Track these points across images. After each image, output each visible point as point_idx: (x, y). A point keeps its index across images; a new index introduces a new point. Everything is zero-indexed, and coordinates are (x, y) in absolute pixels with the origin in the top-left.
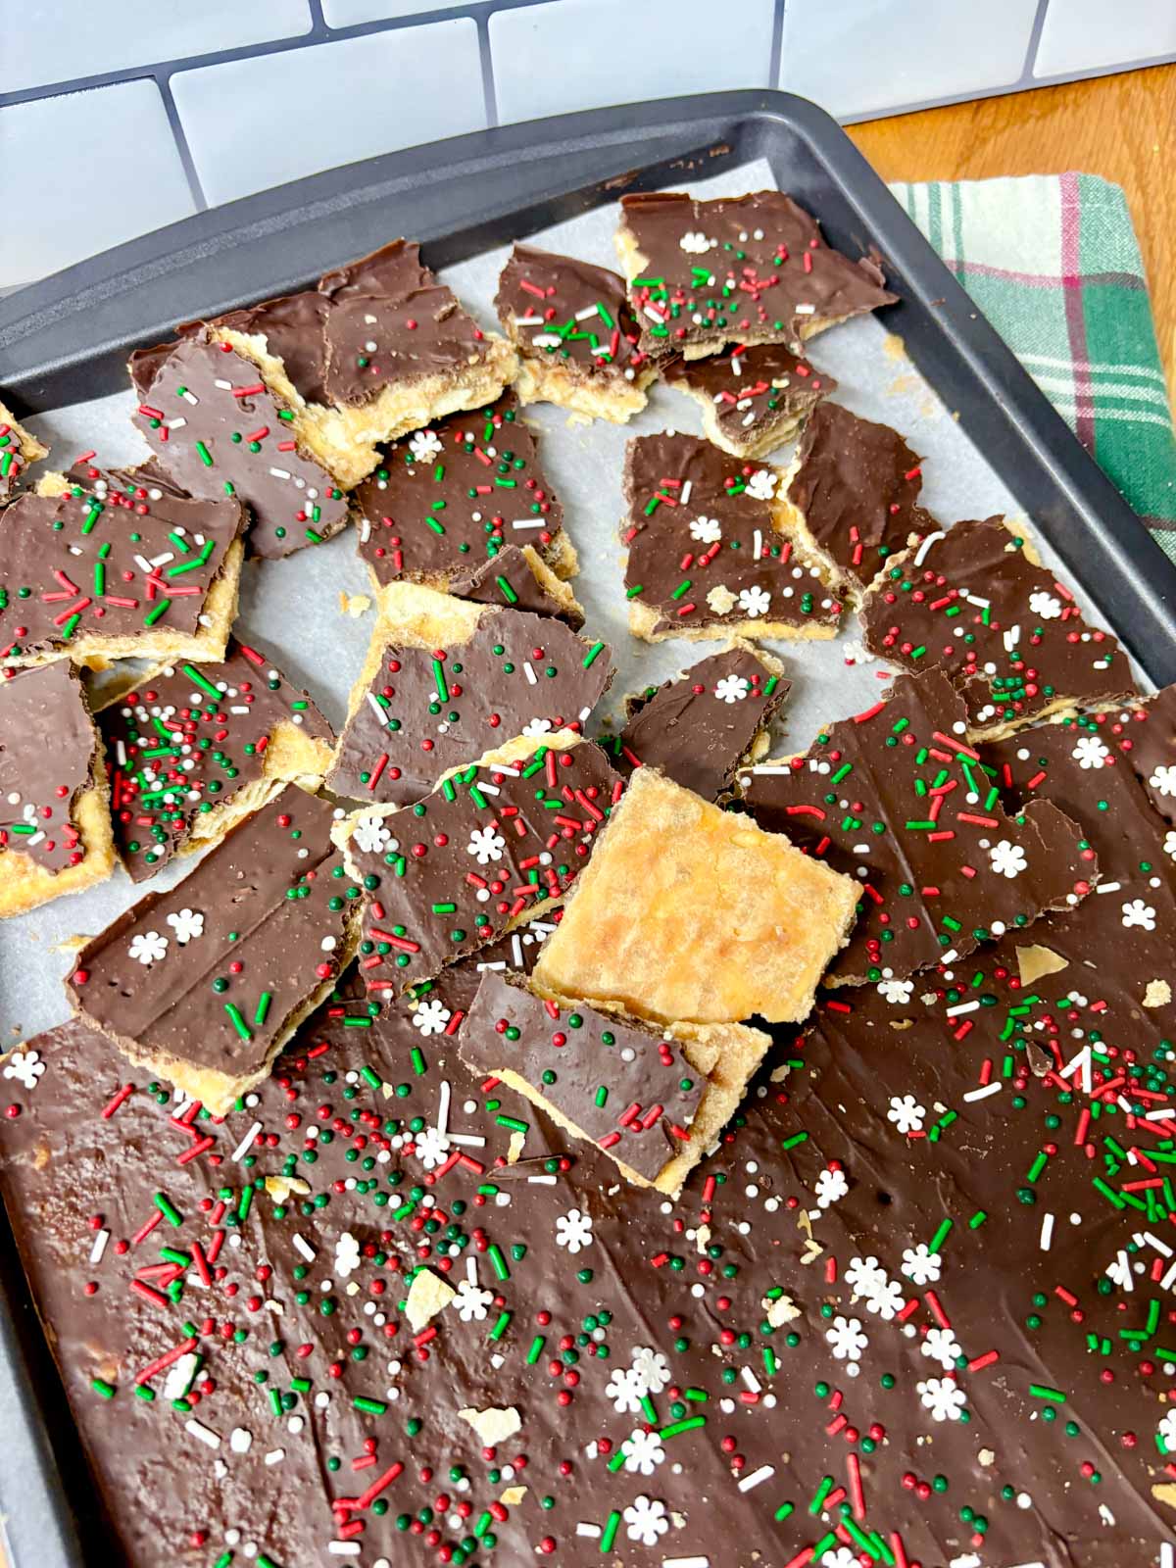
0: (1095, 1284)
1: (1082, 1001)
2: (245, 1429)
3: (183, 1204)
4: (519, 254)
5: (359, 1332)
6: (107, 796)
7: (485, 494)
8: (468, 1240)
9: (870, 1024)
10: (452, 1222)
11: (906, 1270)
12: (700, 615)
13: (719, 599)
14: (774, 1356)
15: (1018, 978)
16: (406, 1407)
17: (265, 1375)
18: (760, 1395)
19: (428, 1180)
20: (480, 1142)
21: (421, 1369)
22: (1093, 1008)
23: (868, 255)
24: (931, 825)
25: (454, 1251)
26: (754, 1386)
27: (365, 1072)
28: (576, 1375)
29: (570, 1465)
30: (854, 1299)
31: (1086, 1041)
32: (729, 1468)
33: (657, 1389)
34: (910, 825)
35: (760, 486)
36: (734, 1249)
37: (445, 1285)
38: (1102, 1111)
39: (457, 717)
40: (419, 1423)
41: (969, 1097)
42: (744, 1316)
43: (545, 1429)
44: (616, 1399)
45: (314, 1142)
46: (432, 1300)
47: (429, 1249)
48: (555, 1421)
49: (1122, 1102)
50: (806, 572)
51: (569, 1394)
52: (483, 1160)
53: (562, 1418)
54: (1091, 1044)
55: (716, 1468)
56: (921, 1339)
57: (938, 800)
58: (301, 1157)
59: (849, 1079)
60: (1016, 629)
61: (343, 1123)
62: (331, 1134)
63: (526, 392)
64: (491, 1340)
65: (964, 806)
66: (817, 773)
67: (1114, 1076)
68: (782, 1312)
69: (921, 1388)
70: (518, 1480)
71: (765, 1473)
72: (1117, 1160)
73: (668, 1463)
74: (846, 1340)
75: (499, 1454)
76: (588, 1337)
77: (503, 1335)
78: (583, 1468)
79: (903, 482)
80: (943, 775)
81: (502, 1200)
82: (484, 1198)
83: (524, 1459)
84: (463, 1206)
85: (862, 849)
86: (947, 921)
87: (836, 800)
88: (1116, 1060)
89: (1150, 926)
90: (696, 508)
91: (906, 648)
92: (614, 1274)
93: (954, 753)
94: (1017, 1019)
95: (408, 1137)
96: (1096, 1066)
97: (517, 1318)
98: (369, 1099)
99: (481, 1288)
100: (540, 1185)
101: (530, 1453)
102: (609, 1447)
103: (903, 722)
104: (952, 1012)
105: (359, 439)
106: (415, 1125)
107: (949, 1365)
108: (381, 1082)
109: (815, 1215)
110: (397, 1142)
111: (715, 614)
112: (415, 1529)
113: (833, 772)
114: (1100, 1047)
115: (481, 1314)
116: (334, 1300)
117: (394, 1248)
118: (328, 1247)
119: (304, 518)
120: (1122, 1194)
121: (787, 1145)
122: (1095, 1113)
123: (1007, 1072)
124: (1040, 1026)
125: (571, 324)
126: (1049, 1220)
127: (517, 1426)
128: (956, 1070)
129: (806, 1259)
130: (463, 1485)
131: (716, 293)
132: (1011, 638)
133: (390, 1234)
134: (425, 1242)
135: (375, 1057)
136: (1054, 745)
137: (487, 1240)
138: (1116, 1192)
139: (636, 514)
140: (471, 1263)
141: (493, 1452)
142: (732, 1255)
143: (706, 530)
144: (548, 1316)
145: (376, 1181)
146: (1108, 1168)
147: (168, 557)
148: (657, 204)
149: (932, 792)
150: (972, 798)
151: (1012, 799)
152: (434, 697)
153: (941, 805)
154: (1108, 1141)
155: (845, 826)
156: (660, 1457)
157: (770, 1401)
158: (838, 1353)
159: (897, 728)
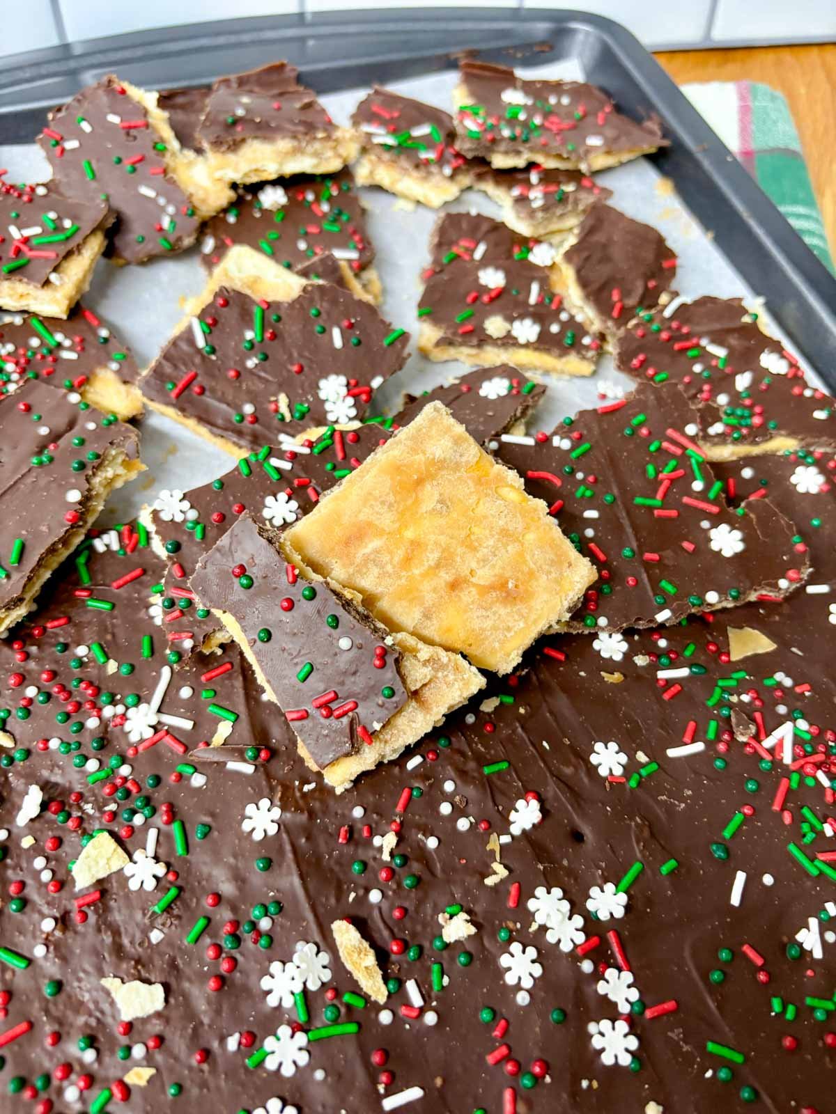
0: (783, 948)
1: (788, 682)
4: (377, 92)
5: (22, 885)
7: (313, 234)
8: (154, 811)
9: (582, 674)
10: (144, 793)
11: (590, 905)
12: (477, 337)
13: (495, 325)
14: (442, 973)
15: (728, 654)
16: (52, 968)
18: (422, 1011)
19: (131, 752)
20: (187, 725)
21: (76, 932)
22: (798, 690)
23: (650, 118)
24: (657, 502)
25: (138, 820)
26: (417, 1001)
27: (95, 648)
28: (233, 961)
29: (206, 1054)
30: (534, 927)
31: (790, 717)
32: (375, 1082)
33: (313, 986)
34: (639, 500)
35: (540, 256)
36: (418, 860)
37: (120, 850)
38: (801, 783)
40: (59, 986)
41: (672, 753)
42: (419, 928)
43: (190, 1015)
44: (269, 992)
45: (31, 701)
46: (103, 862)
47: (114, 815)
48: (202, 1006)
49: (821, 775)
50: (572, 317)
51: (222, 980)
52: (187, 742)
53: (209, 1003)
54: (794, 720)
55: (361, 1078)
56: (598, 976)
57: (666, 483)
58: (14, 712)
59: (556, 720)
60: (747, 375)
61: (63, 688)
62: (49, 696)
63: (362, 175)
64: (154, 913)
65: (689, 492)
66: (558, 448)
67: (815, 752)
68: (457, 928)
69: (592, 1028)
70: (149, 1060)
71: (414, 1093)
72: (813, 829)
73: (311, 1067)
74: (520, 966)
75: (134, 1030)
76: (254, 925)
77: (168, 909)
78: (220, 1060)
79: (661, 269)
80: (672, 463)
81: (198, 780)
82: (180, 777)
83: (160, 1040)
84: (158, 780)
85: (591, 514)
86: (664, 584)
87: (573, 472)
88: (818, 738)
90: (486, 262)
91: (651, 372)
92: (293, 867)
93: (684, 448)
94: (724, 690)
95: (120, 709)
96: (798, 741)
97: (186, 895)
98: (92, 671)
99: (157, 859)
100: (237, 774)
101: (168, 1035)
102: (252, 1041)
103: (641, 418)
104: (663, 675)
105: (218, 175)
106: (130, 700)
107: (624, 1008)
108: (108, 658)
109: (505, 839)
110: (108, 711)
111: (490, 337)
112: (27, 1094)
113: (573, 449)
114: (803, 725)
115: (150, 885)
117: (80, 809)
118: (16, 799)
119: (161, 229)
120: (817, 862)
121: (487, 770)
122: (794, 785)
123: (711, 735)
124: (746, 698)
125: (407, 136)
126: (741, 877)
127: (159, 1004)
128: (662, 728)
129: (490, 881)
130: (89, 1056)
131: (526, 125)
132: (743, 381)
133: (80, 796)
134: (112, 807)
135: (109, 637)
136: (775, 470)
137: (172, 815)
138: (812, 860)
139: (436, 261)
140: (152, 834)
141: (129, 1027)
142: (416, 867)
143: (492, 278)
144: (218, 898)
145: (80, 744)
146: (804, 836)
147: (37, 230)
148: (487, 74)
149: (661, 476)
150: (698, 486)
152: (250, 336)
153: (668, 489)
154: (806, 811)
155: (579, 494)
156: (303, 1059)
157: (431, 1018)
158: (510, 979)
159: (635, 421)
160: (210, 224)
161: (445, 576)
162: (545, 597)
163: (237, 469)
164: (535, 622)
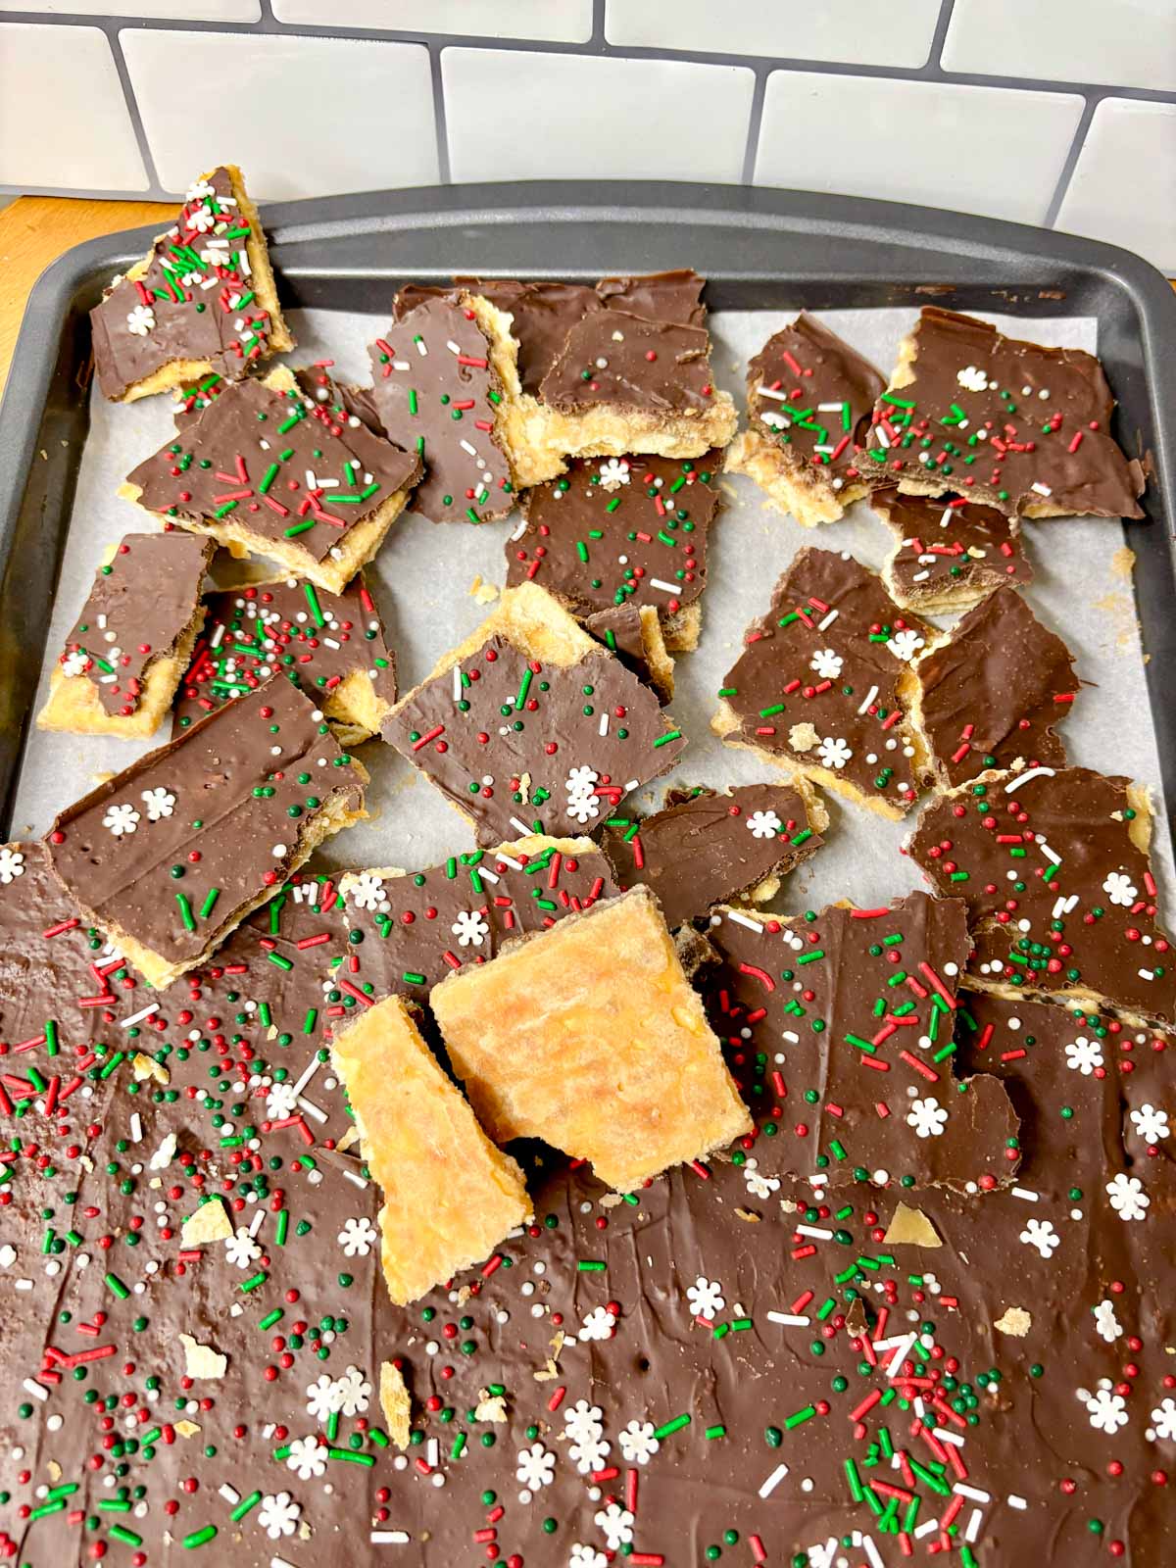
0: (790, 1556)
1: (935, 1288)
2: (14, 1249)
3: (65, 1038)
4: (801, 324)
5: (141, 1220)
6: (183, 668)
7: (642, 542)
8: (267, 1193)
9: (719, 1199)
10: (264, 1171)
11: (623, 1438)
12: (776, 741)
13: (802, 735)
14: (463, 1444)
15: (884, 1232)
16: (146, 1306)
17: (51, 1213)
18: (433, 1470)
19: (264, 1127)
20: (322, 1118)
21: (172, 1280)
22: (942, 1301)
23: (1142, 458)
24: (871, 1049)
25: (251, 1197)
26: (433, 1461)
27: (262, 1008)
28: (291, 1358)
29: (243, 1430)
30: (562, 1437)
31: (916, 1327)
32: (371, 1515)
33: (349, 1412)
34: (849, 1038)
35: (902, 645)
36: (484, 1330)
37: (227, 1221)
38: (893, 1401)
39: (521, 727)
40: (145, 1322)
41: (773, 1316)
42: (460, 1394)
43: (243, 1395)
44: (312, 1400)
45: (191, 1044)
46: (210, 1228)
47: (232, 1184)
48: (254, 1388)
49: (918, 1402)
50: (900, 746)
51: (275, 1372)
52: (317, 1134)
53: (260, 1389)
54: (920, 1333)
55: (361, 1507)
56: (601, 1507)
57: (890, 1027)
58: (175, 1050)
59: (672, 1240)
60: (1074, 899)
61: (222, 1039)
62: (208, 1044)
63: (733, 460)
64: (240, 1290)
65: (912, 1047)
66: (788, 945)
67: (924, 1377)
68: (491, 1410)
69: (576, 1549)
70: (197, 1420)
71: (400, 1538)
72: (879, 1456)
73: (323, 1480)
74: (534, 1468)
75: (193, 1388)
76: (318, 1333)
77: (253, 1290)
78: (254, 1442)
79: (1048, 702)
80: (909, 1006)
81: (314, 1177)
82: (299, 1167)
83: (212, 1404)
84: (279, 1162)
85: (791, 1037)
86: (834, 1145)
87: (792, 980)
88: (935, 1363)
89: (1046, 1253)
90: (831, 640)
91: (948, 867)
92: (370, 1293)
93: (930, 991)
94: (860, 1271)
95: (267, 1081)
96: (911, 1360)
97: (272, 1282)
98: (253, 1033)
99: (256, 1241)
100: (352, 1184)
101: (218, 1402)
102: (283, 1436)
103: (897, 938)
104: (802, 1230)
105: (550, 445)
106: (278, 1075)
107: (613, 1544)
108: (271, 1023)
109: (570, 1342)
110: (255, 1081)
111: (790, 748)
112: (96, 1409)
113: (802, 952)
114: (927, 1341)
115: (244, 1263)
116: (134, 1184)
117: (206, 1168)
118: (156, 1138)
119: (472, 496)
120: (866, 1490)
121: (581, 1267)
122: (884, 1400)
123: (821, 1315)
124: (879, 1288)
125: (809, 412)
126: (781, 1471)
127: (220, 1374)
128: (776, 1286)
129: (540, 1376)
130: (153, 1395)
131: (960, 438)
132: (1064, 906)
133: (210, 1154)
134: (233, 1177)
135: (278, 999)
136: (1053, 1028)
137: (281, 1203)
138: (861, 1485)
139: (769, 622)
140: (260, 1215)
141: (190, 1383)
142: (480, 1334)
143: (827, 664)
144: (296, 1294)
145: (221, 1103)
146: (868, 1457)
147: (333, 483)
149: (888, 1017)
150: (925, 1042)
152: (510, 700)
153: (889, 1035)
154: (882, 1433)
155: (787, 1008)
156: (320, 1470)
157: (438, 1480)
158: (521, 1475)
159: (887, 941)
160: (527, 497)
161: (592, 1080)
162: (687, 1136)
163: (443, 868)
164: (669, 1156)
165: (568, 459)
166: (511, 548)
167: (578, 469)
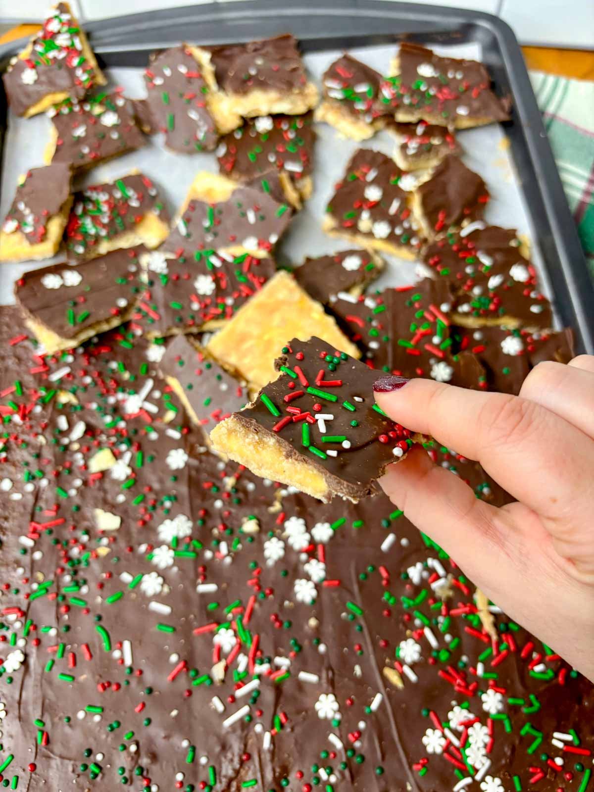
0: (399, 574)
2: (12, 480)
3: (27, 388)
4: (346, 58)
5: (71, 464)
8: (132, 444)
10: (129, 436)
11: (314, 531)
12: (353, 228)
13: (364, 224)
16: (77, 501)
17: (27, 464)
18: (225, 556)
19: (127, 416)
20: (156, 410)
21: (90, 488)
23: (506, 97)
24: (412, 345)
25: (124, 447)
26: (224, 552)
27: (121, 365)
28: (151, 516)
30: (285, 534)
32: (197, 578)
33: (182, 536)
34: (401, 342)
35: (408, 184)
36: (242, 493)
37: (113, 458)
40: (79, 508)
42: (234, 521)
43: (129, 533)
44: (162, 532)
45: (88, 384)
46: (105, 462)
47: (114, 443)
48: (134, 530)
50: (411, 226)
51: (144, 523)
52: (153, 417)
53: (137, 530)
55: (192, 575)
56: (307, 562)
57: (419, 335)
58: (80, 388)
60: (498, 278)
61: (103, 381)
62: (96, 384)
63: (319, 115)
64: (122, 488)
65: (430, 342)
66: (368, 306)
68: (250, 526)
69: (297, 581)
70: (108, 546)
71: (213, 587)
73: (173, 566)
74: (273, 550)
75: (105, 533)
76: (163, 504)
77: (129, 488)
78: (137, 553)
79: (476, 202)
80: (426, 325)
81: (153, 436)
82: (146, 432)
83: (115, 539)
84: (136, 431)
85: (374, 345)
87: (371, 320)
90: (374, 183)
91: (439, 267)
92: (187, 483)
93: (435, 317)
95: (126, 395)
97: (138, 484)
98: (117, 376)
99: (129, 465)
100: (172, 437)
101: (119, 539)
102: (151, 548)
103: (418, 297)
105: (232, 111)
106: (131, 392)
107: (315, 578)
108: (125, 371)
109: (285, 493)
110: (120, 396)
111: (359, 231)
112: (59, 547)
113: (376, 308)
115: (124, 477)
116: (66, 448)
117: (101, 437)
119: (198, 139)
125: (351, 92)
126: (391, 537)
127: (118, 526)
129: (272, 509)
130: (85, 538)
131: (423, 94)
132: (494, 282)
133: (101, 431)
134: (114, 439)
135: (129, 361)
136: (494, 337)
137: (139, 448)
139: (345, 179)
140: (129, 455)
141: (103, 532)
142: (241, 495)
143: (373, 194)
144: (151, 489)
145: (105, 408)
148: (415, 51)
149: (417, 331)
150: (436, 340)
151: (456, 348)
153: (419, 339)
155: (370, 332)
156: (171, 562)
157: (228, 560)
158: (267, 554)
159: (413, 299)
160: (225, 138)
165: (243, 118)
166: (220, 160)
167: (247, 123)
